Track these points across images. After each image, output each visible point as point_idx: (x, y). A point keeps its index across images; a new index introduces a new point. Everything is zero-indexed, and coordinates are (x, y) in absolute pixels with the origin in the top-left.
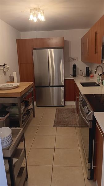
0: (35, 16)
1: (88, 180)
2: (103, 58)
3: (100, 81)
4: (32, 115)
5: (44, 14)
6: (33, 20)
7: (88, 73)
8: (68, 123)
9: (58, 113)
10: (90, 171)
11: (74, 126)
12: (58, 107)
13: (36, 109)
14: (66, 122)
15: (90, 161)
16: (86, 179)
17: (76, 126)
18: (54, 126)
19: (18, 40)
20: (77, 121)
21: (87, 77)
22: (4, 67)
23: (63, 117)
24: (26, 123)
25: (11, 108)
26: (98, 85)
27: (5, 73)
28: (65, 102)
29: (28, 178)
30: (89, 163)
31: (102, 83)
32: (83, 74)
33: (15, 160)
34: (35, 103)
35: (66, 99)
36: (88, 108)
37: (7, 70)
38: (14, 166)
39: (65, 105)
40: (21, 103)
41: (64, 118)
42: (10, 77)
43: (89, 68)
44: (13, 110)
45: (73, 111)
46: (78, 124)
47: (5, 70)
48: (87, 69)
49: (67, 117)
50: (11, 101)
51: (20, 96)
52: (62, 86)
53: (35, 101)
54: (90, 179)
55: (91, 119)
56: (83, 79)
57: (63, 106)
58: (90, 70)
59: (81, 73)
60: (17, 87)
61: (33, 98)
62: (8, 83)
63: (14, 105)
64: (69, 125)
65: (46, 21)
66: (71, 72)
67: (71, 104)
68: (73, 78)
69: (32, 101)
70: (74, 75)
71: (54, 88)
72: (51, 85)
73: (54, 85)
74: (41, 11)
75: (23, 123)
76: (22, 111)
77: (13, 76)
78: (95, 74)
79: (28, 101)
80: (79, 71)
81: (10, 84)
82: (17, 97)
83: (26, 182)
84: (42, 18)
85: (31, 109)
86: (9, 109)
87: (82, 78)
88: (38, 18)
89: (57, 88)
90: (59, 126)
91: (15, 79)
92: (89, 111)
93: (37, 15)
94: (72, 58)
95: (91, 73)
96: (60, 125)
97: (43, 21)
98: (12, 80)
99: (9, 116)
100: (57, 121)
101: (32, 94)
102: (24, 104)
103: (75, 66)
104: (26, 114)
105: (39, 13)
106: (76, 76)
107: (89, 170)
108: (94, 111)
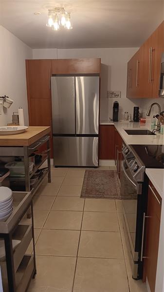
0: (56, 20)
1: (133, 280)
2: (161, 88)
3: (156, 126)
4: (46, 177)
5: (70, 18)
6: (53, 26)
7: (137, 117)
8: (104, 193)
9: (88, 177)
10: (137, 265)
11: (113, 197)
12: (88, 169)
13: (53, 170)
14: (100, 191)
15: (137, 249)
16: (131, 279)
17: (116, 197)
18: (81, 196)
19: (28, 60)
20: (118, 189)
21: (136, 123)
22: (5, 101)
23: (96, 184)
24: (37, 189)
25: (13, 165)
26: (153, 134)
27: (5, 109)
28: (100, 160)
29: (36, 275)
30: (135, 251)
31: (159, 130)
32: (130, 117)
33: (15, 243)
34: (52, 161)
35: (101, 157)
36: (136, 163)
37: (8, 105)
38: (14, 251)
39: (100, 165)
40: (30, 158)
41: (98, 184)
42: (13, 116)
43: (138, 108)
44: (15, 167)
45: (111, 174)
46: (119, 194)
47: (6, 105)
48: (136, 110)
49: (102, 184)
50: (14, 152)
51: (27, 145)
52: (96, 136)
53: (53, 158)
54: (136, 278)
55: (141, 180)
56: (129, 126)
57: (96, 167)
58: (140, 112)
59: (126, 117)
60: (24, 132)
61: (49, 151)
62: (9, 125)
63: (18, 159)
64: (105, 196)
65: (73, 29)
66: (111, 115)
67: (109, 164)
68: (113, 124)
69: (48, 157)
70: (116, 119)
71: (83, 138)
72: (78, 133)
73: (83, 133)
74: (66, 13)
75: (31, 190)
76: (31, 170)
77: (18, 116)
78: (149, 115)
79: (41, 156)
80: (123, 113)
81: (12, 127)
82: (23, 147)
83: (32, 280)
84: (68, 25)
85: (45, 168)
86: (10, 165)
87: (128, 124)
88: (61, 24)
89: (87, 138)
90: (89, 197)
91: (22, 120)
92: (138, 167)
93: (59, 20)
94: (112, 93)
95: (141, 117)
96: (91, 196)
97: (68, 28)
98: (16, 120)
99: (9, 176)
100: (86, 190)
101: (47, 145)
102: (34, 159)
103: (116, 105)
104: (37, 175)
105: (63, 15)
106: (117, 121)
107: (135, 262)
108: (146, 167)
